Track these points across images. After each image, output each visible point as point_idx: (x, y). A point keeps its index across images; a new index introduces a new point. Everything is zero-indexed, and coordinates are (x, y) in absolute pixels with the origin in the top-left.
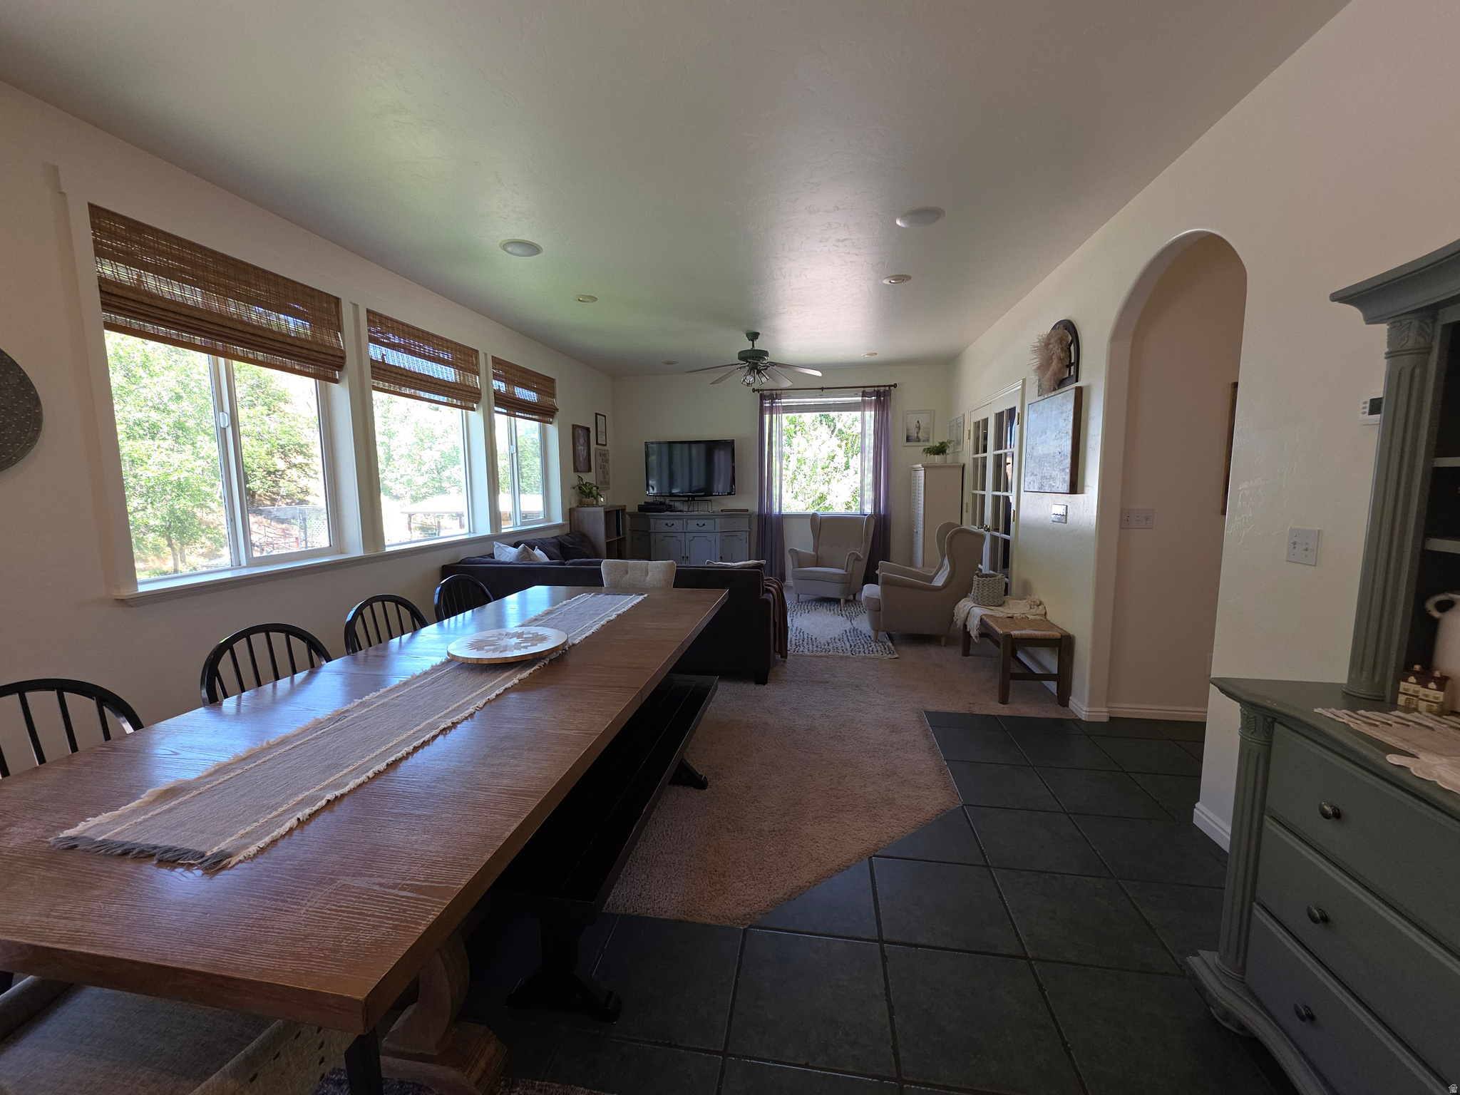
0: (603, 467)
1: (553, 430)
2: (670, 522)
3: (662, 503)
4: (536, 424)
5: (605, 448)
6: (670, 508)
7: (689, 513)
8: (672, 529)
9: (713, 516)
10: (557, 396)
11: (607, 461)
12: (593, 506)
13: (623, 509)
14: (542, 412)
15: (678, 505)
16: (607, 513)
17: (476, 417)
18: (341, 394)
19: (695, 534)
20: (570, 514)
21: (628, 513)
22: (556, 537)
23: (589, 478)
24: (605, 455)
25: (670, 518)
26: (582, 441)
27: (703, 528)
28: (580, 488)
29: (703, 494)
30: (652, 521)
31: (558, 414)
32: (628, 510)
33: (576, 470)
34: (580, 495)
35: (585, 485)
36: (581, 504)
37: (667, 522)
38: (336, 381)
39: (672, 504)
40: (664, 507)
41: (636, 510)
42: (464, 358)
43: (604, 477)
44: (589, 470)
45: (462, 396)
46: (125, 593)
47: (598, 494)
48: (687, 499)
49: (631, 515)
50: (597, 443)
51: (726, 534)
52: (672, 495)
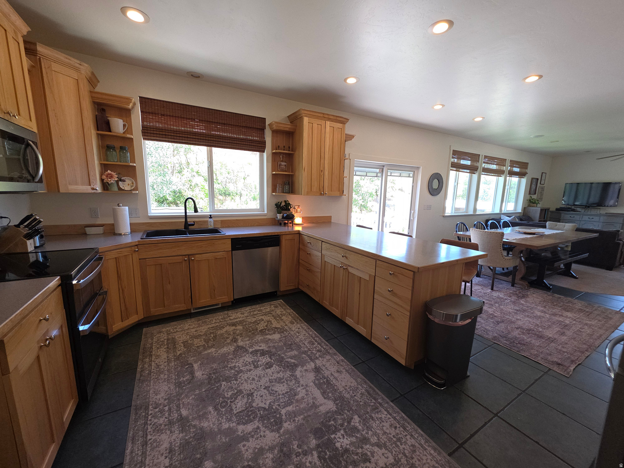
0: (541, 193)
1: (524, 181)
2: (572, 216)
3: (569, 208)
4: (518, 178)
5: (544, 185)
6: (574, 210)
7: (585, 213)
8: (574, 219)
9: (600, 215)
10: (528, 168)
11: (543, 190)
12: (534, 207)
13: (548, 209)
14: (521, 175)
15: (578, 209)
16: (541, 210)
17: (501, 179)
18: (475, 176)
19: (586, 222)
20: (524, 209)
21: (550, 212)
22: (519, 216)
23: (534, 197)
24: (543, 188)
25: (572, 214)
26: (534, 183)
27: (592, 220)
28: (530, 200)
29: (596, 205)
30: (562, 215)
31: (527, 175)
32: (551, 210)
33: (530, 194)
34: (530, 202)
35: (533, 199)
36: (529, 206)
37: (570, 215)
38: (475, 174)
39: (576, 208)
40: (570, 210)
41: (555, 210)
42: (501, 162)
43: (541, 197)
44: (535, 194)
45: (498, 173)
46: (444, 215)
47: (538, 203)
48: (585, 207)
49: (552, 212)
50: (540, 184)
51: (605, 223)
52: (574, 205)
